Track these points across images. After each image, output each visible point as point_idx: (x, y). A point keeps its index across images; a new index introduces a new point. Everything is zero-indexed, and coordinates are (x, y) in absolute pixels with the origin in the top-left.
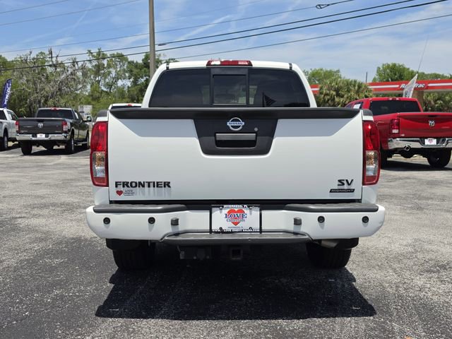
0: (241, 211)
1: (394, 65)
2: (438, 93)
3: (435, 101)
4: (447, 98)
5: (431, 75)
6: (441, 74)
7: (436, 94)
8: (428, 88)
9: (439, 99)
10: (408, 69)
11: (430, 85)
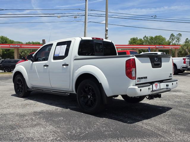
0: (157, 84)
1: (3, 37)
2: (22, 49)
3: (21, 53)
4: (26, 52)
5: (17, 42)
6: (21, 42)
7: (21, 50)
8: (21, 47)
9: (22, 52)
10: (9, 39)
11: (22, 46)
